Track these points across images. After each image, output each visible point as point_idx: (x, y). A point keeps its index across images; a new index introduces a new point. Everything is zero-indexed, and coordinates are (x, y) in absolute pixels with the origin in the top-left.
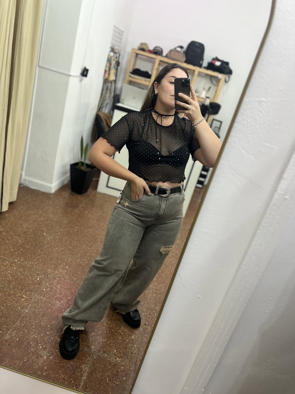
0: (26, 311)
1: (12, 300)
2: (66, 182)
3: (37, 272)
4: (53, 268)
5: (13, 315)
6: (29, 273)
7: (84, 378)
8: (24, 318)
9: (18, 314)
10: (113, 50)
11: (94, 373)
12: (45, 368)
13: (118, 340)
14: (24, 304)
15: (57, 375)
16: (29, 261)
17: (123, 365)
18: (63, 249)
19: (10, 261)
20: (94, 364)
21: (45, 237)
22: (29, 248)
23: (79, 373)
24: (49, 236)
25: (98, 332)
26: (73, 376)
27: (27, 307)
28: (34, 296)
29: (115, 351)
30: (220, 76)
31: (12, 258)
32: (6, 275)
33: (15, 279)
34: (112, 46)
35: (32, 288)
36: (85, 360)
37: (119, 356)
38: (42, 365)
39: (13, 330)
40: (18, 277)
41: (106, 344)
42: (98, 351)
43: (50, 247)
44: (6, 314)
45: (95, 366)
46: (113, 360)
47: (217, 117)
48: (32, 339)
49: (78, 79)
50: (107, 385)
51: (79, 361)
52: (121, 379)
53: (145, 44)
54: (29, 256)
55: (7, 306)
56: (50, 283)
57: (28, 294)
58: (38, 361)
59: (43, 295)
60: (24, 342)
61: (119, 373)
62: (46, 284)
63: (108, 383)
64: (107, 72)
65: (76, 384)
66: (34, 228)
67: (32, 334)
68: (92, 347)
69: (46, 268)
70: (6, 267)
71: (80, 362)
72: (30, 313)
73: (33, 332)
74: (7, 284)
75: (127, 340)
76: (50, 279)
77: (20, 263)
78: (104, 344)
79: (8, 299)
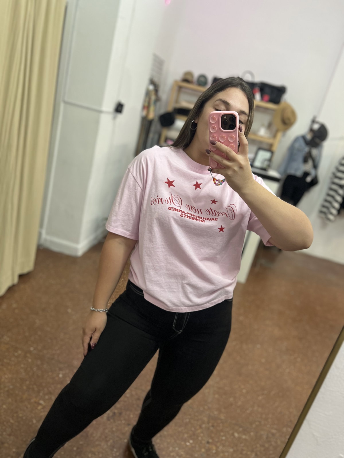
1: (25, 408)
3: (59, 365)
6: (49, 367)
10: (152, 82)
16: (49, 349)
19: (24, 349)
21: (71, 315)
24: (75, 314)
31: (27, 346)
32: (19, 371)
33: (30, 376)
34: (152, 77)
40: (34, 374)
49: (111, 116)
55: (18, 418)
64: (146, 108)
70: (18, 359)
77: (37, 352)
79: (20, 407)
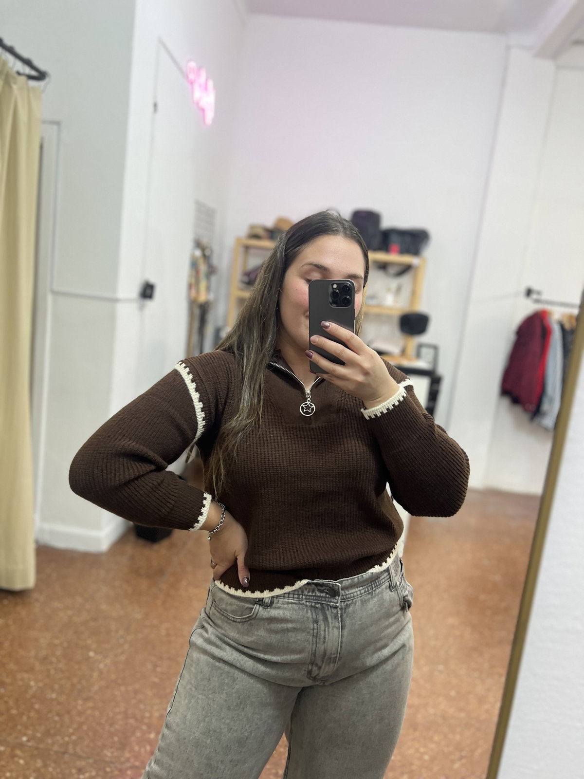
3: (78, 763)
4: (118, 745)
6: (58, 770)
10: (198, 244)
16: (57, 736)
19: (9, 742)
21: (94, 662)
22: (54, 699)
24: (102, 659)
30: (415, 260)
31: (14, 734)
34: (197, 237)
43: (107, 687)
47: (425, 338)
49: (135, 305)
54: (55, 721)
64: (193, 285)
66: (65, 645)
69: (99, 746)
77: (35, 745)
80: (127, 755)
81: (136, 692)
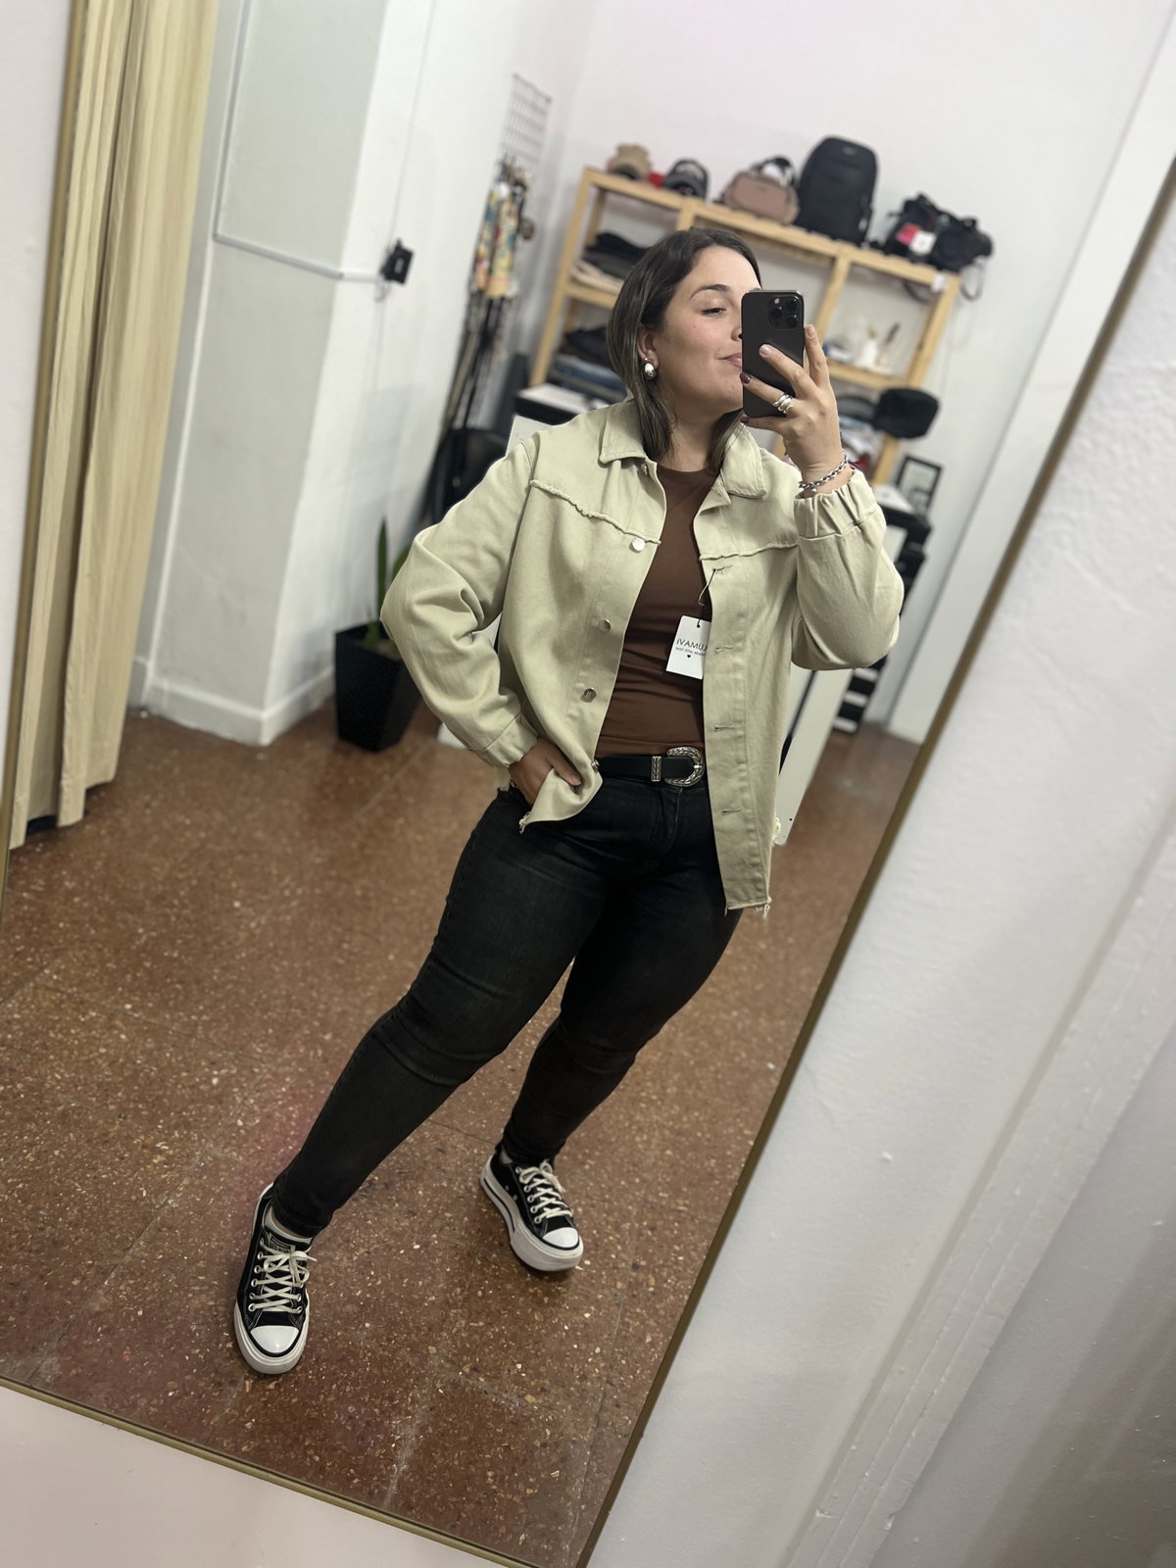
0: (170, 1202)
1: (117, 1160)
2: (316, 704)
3: (211, 1053)
4: (274, 1041)
5: (122, 1219)
6: (180, 1058)
7: (399, 1469)
8: (164, 1229)
9: (138, 1213)
10: (507, 173)
11: (439, 1450)
12: (249, 1425)
13: (529, 1325)
14: (163, 1176)
15: (295, 1453)
16: (178, 1011)
17: (549, 1424)
18: (308, 963)
19: (104, 1007)
20: (436, 1417)
21: (240, 917)
22: (176, 960)
23: (381, 1448)
24: (253, 914)
25: (450, 1293)
26: (357, 1459)
27: (175, 1189)
28: (200, 1145)
29: (519, 1366)
30: (938, 280)
31: (113, 998)
32: (93, 1063)
33: (127, 1079)
34: (506, 156)
35: (191, 1116)
36: (402, 1400)
37: (536, 1386)
38: (237, 1413)
39: (123, 1274)
40: (136, 1072)
41: (484, 1338)
42: (453, 1362)
43: (261, 957)
44: (95, 1212)
45: (441, 1423)
46: (511, 1401)
47: (921, 448)
48: (197, 1311)
49: (370, 291)
50: (491, 1500)
51: (378, 1402)
52: (543, 1475)
53: (639, 151)
54: (176, 989)
55: (97, 1184)
56: (261, 1097)
57: (174, 1141)
58: (219, 1396)
59: (234, 1142)
60: (163, 1322)
61: (537, 1453)
62: (246, 1102)
63: (495, 1491)
64: (483, 261)
65: (368, 1489)
67: (194, 1292)
68: (430, 1347)
69: (245, 1037)
70: (90, 1031)
71: (381, 1404)
72: (186, 1213)
73: (201, 1286)
74: (94, 1099)
75: (566, 1328)
76: (261, 1081)
77: (144, 1017)
78: (477, 1337)
79: (102, 1154)
80: (287, 1056)
81: (306, 973)
